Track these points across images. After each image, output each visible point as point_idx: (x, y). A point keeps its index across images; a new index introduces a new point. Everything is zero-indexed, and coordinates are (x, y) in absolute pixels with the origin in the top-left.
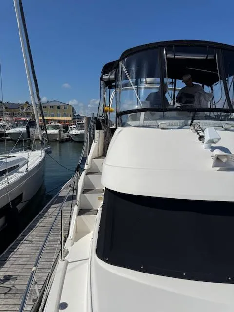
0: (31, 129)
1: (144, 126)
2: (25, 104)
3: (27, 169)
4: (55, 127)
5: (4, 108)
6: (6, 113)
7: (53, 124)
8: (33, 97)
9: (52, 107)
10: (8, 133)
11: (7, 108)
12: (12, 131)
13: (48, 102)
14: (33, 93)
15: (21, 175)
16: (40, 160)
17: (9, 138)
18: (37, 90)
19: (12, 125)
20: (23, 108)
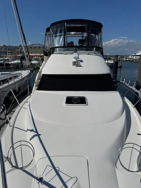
0: (23, 61)
1: (59, 54)
2: (19, 47)
3: (22, 77)
4: (37, 60)
5: (7, 50)
6: (8, 53)
7: (36, 58)
8: (23, 42)
9: (35, 48)
10: (11, 64)
11: (9, 49)
12: (13, 62)
13: (33, 45)
14: (22, 40)
15: (19, 79)
16: (27, 74)
17: (12, 67)
18: (25, 39)
19: (12, 59)
20: (18, 49)
